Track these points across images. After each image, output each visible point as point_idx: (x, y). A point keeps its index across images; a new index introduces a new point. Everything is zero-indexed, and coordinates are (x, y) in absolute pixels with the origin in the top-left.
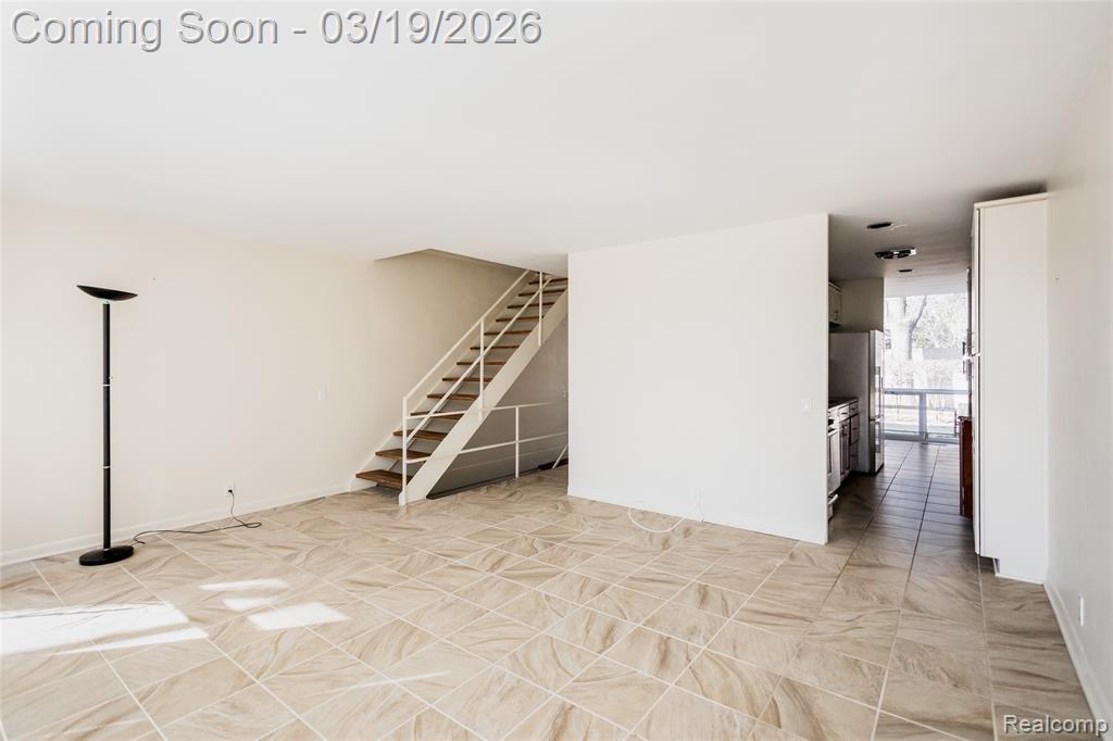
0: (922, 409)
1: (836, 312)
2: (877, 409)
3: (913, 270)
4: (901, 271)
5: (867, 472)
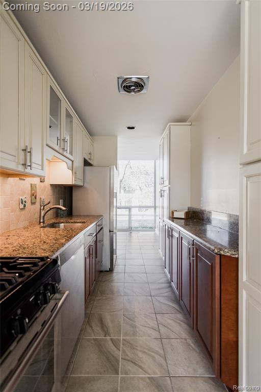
0: (130, 215)
1: (90, 154)
2: (115, 216)
3: (135, 128)
4: (129, 128)
5: (108, 270)
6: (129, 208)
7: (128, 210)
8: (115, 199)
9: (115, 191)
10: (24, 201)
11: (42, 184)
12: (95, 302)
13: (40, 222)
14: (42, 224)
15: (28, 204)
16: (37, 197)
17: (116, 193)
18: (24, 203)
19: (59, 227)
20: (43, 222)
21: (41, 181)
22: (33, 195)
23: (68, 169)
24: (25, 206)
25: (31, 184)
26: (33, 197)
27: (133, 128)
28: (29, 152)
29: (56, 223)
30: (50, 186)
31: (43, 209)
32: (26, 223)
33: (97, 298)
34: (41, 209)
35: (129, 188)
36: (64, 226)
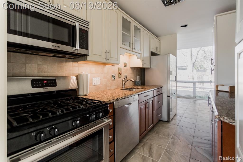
0: (194, 88)
1: (156, 48)
2: (171, 87)
3: (188, 26)
4: (183, 26)
5: (166, 121)
6: (194, 83)
7: (193, 84)
8: (171, 76)
9: (171, 70)
10: (114, 76)
11: (125, 68)
12: (151, 137)
13: (122, 87)
14: (123, 88)
15: (117, 78)
16: (122, 74)
17: (172, 71)
18: (114, 77)
19: (133, 90)
20: (124, 87)
21: (124, 66)
22: (119, 73)
23: (138, 58)
24: (114, 79)
25: (118, 68)
26: (120, 74)
27: (186, 26)
28: (108, 53)
29: (131, 88)
30: (130, 68)
31: (124, 80)
32: (116, 87)
33: (153, 135)
34: (123, 81)
35: (201, 68)
36: (135, 90)
